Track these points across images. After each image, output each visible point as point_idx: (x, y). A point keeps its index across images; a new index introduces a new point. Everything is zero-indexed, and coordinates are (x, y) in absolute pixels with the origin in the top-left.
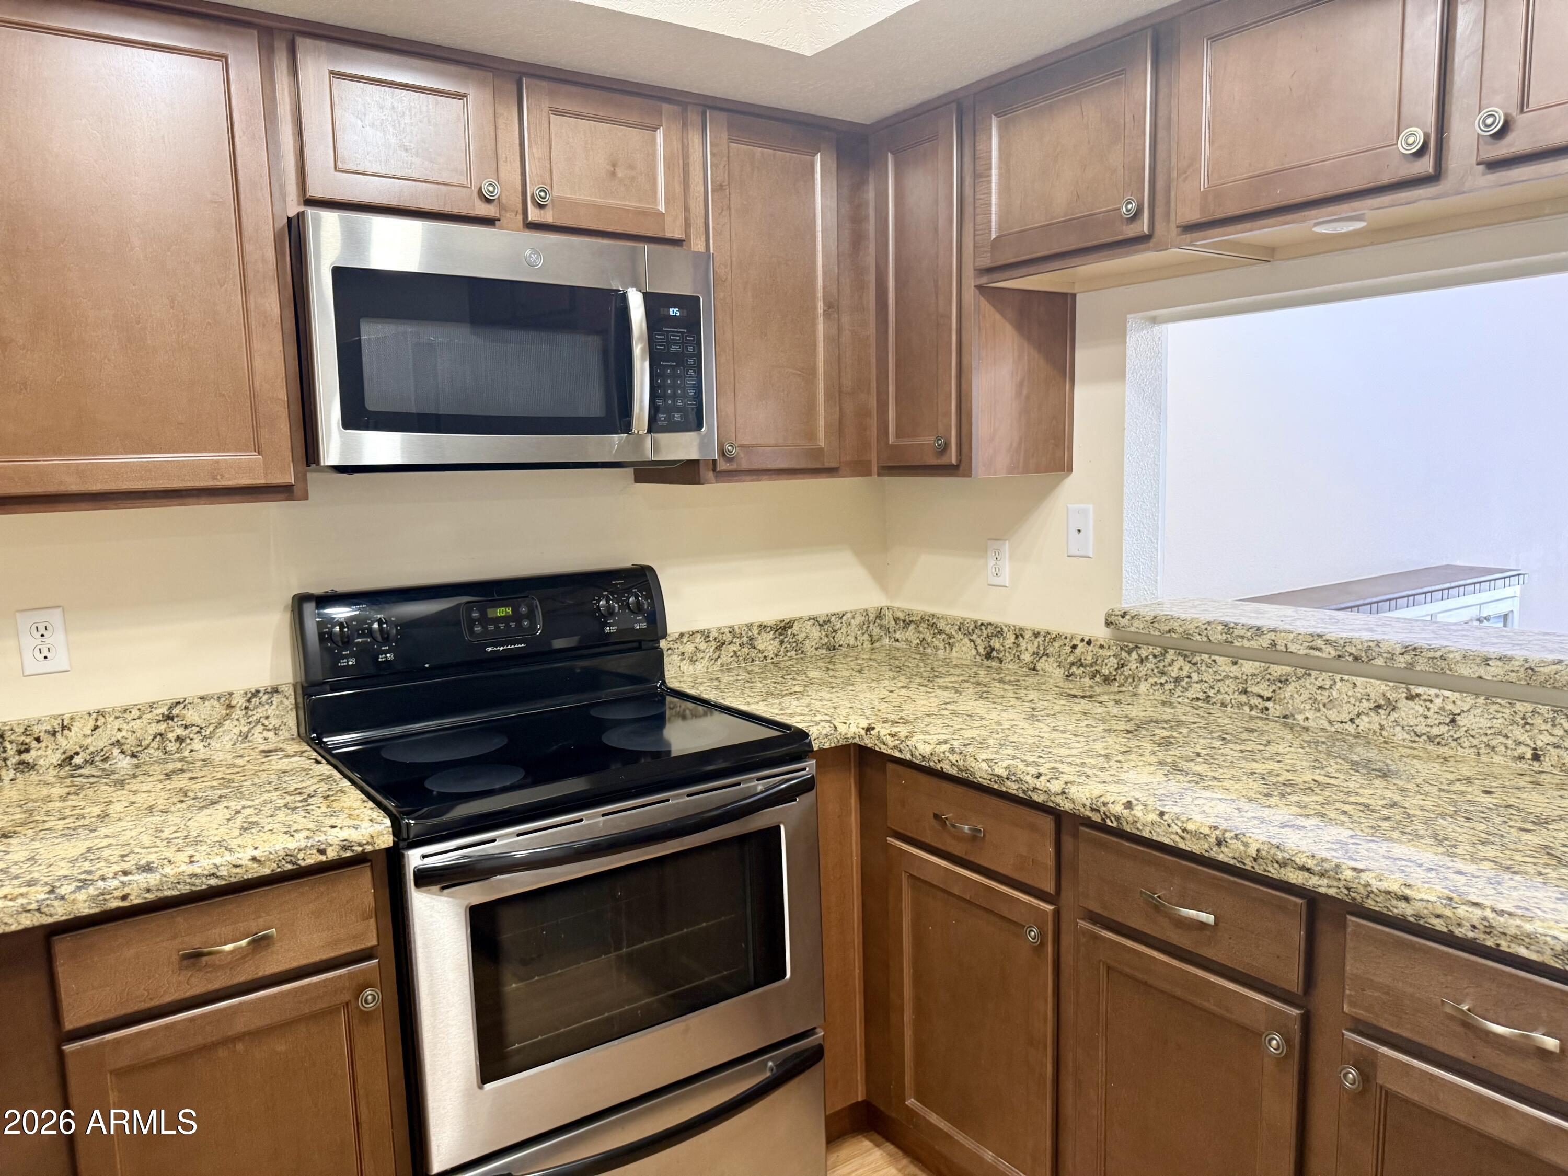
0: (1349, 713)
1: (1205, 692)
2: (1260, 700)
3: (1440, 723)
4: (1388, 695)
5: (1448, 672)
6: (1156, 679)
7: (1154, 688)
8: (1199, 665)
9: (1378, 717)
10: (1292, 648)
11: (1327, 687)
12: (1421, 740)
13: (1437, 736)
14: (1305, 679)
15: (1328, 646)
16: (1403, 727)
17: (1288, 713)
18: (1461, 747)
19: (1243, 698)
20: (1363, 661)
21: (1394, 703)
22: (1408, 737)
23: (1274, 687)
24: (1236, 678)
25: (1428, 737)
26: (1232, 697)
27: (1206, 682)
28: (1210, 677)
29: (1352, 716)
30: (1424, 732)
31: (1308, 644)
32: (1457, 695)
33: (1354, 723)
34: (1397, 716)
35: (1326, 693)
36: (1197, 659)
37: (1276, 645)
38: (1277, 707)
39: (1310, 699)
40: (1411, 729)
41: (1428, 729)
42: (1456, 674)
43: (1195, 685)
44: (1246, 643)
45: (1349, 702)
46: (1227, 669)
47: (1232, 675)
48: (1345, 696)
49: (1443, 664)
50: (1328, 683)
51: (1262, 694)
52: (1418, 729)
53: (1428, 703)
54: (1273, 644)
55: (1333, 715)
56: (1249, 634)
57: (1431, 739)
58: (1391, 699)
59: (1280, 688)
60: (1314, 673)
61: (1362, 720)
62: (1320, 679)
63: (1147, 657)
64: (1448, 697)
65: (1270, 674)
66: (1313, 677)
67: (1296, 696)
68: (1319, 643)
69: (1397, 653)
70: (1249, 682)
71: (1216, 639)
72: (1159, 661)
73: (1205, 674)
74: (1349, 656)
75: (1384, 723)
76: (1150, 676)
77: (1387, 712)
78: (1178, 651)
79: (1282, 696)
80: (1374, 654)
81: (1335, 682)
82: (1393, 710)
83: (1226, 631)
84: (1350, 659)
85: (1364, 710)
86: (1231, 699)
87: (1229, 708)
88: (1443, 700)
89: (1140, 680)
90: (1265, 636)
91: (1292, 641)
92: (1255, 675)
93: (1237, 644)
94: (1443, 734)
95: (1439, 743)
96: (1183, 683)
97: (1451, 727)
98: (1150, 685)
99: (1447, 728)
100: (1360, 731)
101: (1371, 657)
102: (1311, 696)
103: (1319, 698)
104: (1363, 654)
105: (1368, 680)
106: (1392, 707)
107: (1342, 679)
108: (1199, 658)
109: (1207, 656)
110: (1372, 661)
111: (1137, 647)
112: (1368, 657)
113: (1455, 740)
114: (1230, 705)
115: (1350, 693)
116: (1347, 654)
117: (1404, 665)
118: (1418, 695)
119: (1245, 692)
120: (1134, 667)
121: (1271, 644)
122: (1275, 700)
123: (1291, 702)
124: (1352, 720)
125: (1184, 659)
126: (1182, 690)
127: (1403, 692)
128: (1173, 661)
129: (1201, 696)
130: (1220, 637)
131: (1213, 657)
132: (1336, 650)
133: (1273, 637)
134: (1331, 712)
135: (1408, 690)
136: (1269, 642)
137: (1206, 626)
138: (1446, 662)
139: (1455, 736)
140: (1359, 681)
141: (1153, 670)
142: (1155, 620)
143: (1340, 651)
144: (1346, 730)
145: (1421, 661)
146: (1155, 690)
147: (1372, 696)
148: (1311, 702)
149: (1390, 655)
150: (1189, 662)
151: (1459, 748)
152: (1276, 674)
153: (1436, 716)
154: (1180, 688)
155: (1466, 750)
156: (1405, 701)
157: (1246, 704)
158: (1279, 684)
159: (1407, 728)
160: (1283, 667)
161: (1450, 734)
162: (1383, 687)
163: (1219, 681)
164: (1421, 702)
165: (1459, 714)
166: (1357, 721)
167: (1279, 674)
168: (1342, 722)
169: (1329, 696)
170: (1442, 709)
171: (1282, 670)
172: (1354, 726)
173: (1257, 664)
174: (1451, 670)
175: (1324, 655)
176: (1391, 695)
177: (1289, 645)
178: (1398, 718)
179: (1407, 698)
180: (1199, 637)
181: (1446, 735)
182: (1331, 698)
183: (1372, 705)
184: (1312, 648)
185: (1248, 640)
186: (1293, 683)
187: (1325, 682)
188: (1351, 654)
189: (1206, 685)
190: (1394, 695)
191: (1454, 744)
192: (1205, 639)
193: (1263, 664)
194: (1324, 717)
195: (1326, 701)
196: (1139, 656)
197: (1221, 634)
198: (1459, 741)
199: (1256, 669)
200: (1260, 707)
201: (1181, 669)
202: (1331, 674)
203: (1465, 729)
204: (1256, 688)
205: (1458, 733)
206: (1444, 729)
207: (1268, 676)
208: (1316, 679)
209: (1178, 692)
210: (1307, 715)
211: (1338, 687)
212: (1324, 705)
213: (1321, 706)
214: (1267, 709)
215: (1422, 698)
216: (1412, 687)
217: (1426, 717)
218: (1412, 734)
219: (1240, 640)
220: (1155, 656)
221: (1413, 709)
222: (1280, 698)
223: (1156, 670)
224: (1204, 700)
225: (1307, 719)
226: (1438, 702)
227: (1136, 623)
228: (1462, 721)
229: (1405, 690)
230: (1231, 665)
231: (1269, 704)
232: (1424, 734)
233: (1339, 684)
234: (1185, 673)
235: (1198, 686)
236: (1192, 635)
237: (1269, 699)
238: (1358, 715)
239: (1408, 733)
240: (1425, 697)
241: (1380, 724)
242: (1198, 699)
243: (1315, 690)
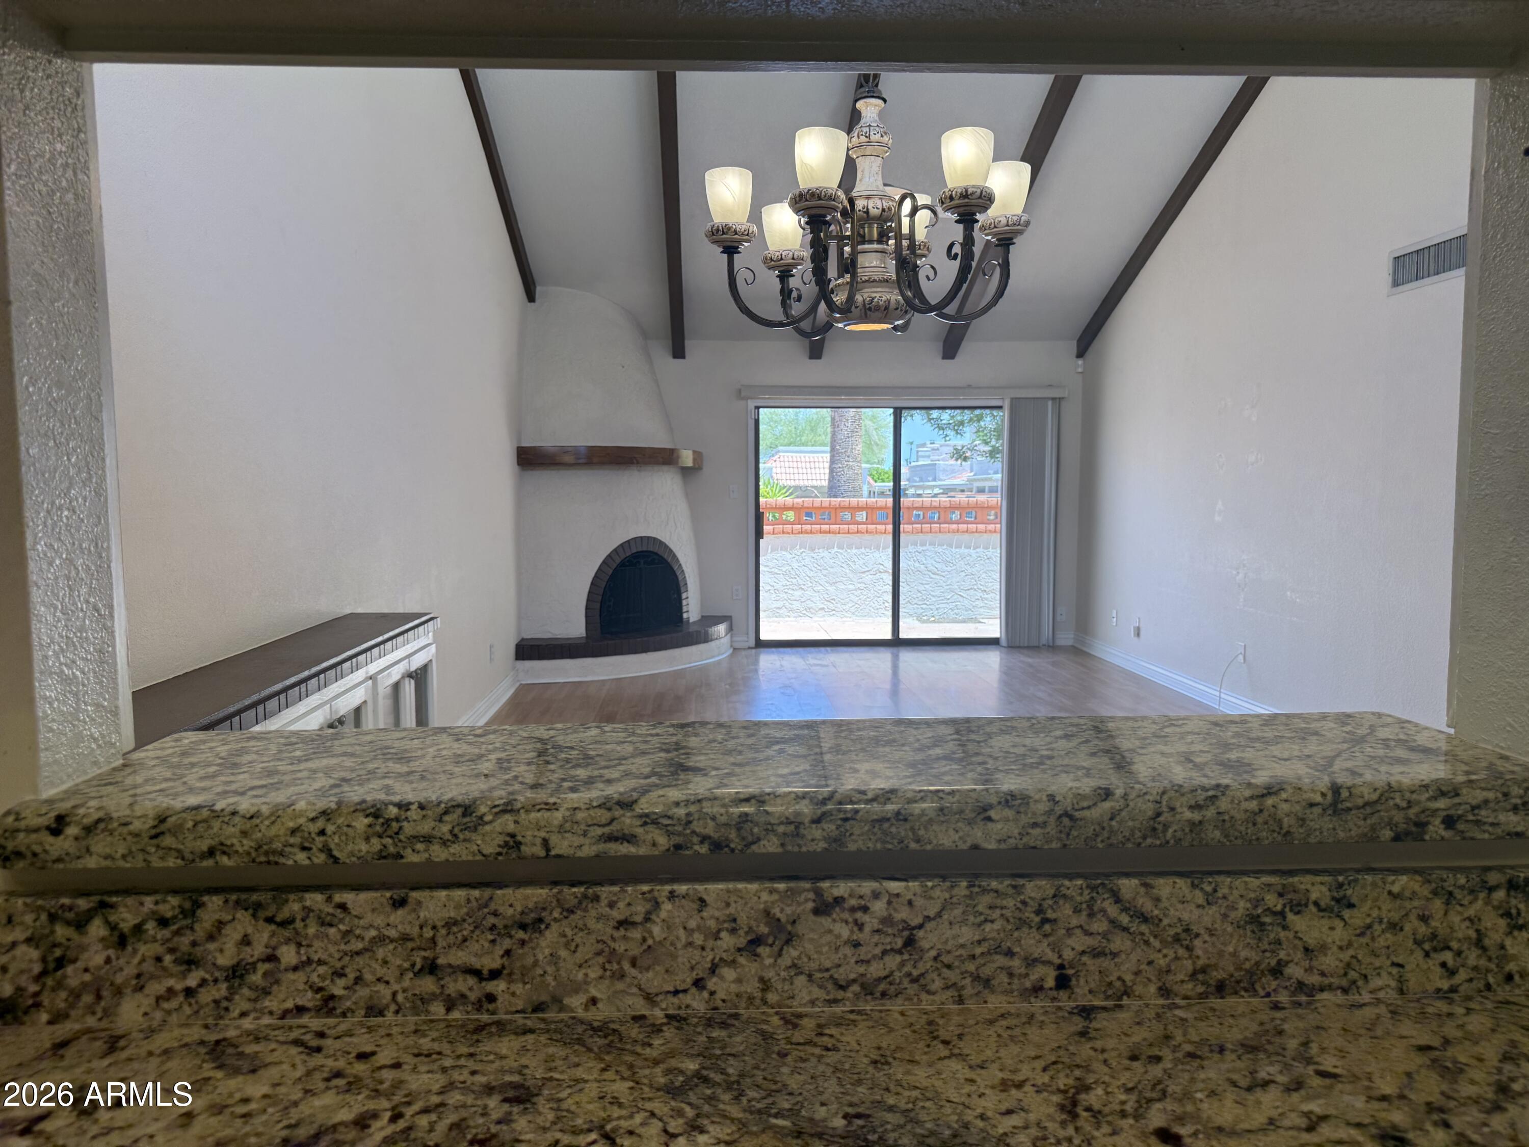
0: (692, 968)
1: (320, 989)
2: (471, 981)
3: (885, 952)
4: (776, 911)
5: (913, 845)
6: (171, 982)
7: (166, 1005)
8: (299, 924)
9: (756, 965)
10: (562, 846)
11: (638, 919)
12: (849, 995)
13: (879, 980)
14: (586, 910)
15: (650, 828)
16: (810, 976)
17: (544, 997)
18: (929, 992)
19: (428, 984)
20: (733, 850)
21: (789, 928)
22: (817, 993)
23: (507, 943)
24: (405, 938)
25: (863, 986)
26: (396, 987)
27: (320, 962)
28: (332, 949)
29: (699, 973)
30: (852, 976)
31: (599, 831)
32: (914, 885)
33: (704, 988)
34: (795, 953)
35: (636, 934)
36: (294, 907)
37: (518, 844)
38: (518, 988)
39: (599, 954)
40: (826, 975)
41: (861, 969)
42: (929, 847)
43: (291, 976)
44: (439, 853)
45: (690, 944)
46: (379, 921)
47: (393, 933)
48: (681, 932)
49: (902, 830)
50: (640, 909)
51: (478, 966)
52: (841, 974)
53: (859, 915)
54: (513, 843)
55: (654, 980)
56: (445, 828)
57: (867, 989)
58: (783, 920)
59: (523, 943)
60: (606, 892)
61: (722, 978)
62: (621, 905)
63: (138, 929)
64: (898, 895)
65: (495, 914)
66: (604, 902)
67: (563, 953)
68: (627, 821)
69: (807, 821)
70: (441, 943)
71: (352, 854)
72: (177, 933)
73: (317, 944)
74: (702, 842)
75: (770, 974)
76: (152, 977)
77: (776, 949)
78: (234, 897)
79: (529, 960)
80: (756, 830)
81: (657, 905)
82: (788, 942)
83: (378, 828)
84: (704, 849)
85: (724, 956)
86: (394, 994)
87: (390, 1016)
88: (889, 903)
89: (118, 992)
90: (488, 828)
91: (561, 830)
92: (455, 923)
93: (411, 857)
94: (891, 973)
95: (884, 994)
96: (256, 978)
97: (906, 957)
98: (152, 1000)
99: (898, 958)
100: (719, 1003)
101: (750, 839)
102: (600, 946)
103: (620, 947)
104: (733, 835)
105: (731, 886)
106: (784, 937)
107: (672, 896)
108: (296, 907)
109: (319, 897)
110: (754, 848)
111: (103, 905)
112: (743, 839)
113: (915, 980)
114: (393, 1007)
115: (692, 924)
116: (695, 839)
117: (823, 845)
118: (839, 901)
119: (431, 968)
120: (99, 959)
121: (506, 843)
122: (510, 974)
123: (550, 969)
124: (698, 983)
125: (254, 916)
126: (253, 995)
127: (807, 900)
128: (220, 925)
129: (308, 999)
130: (364, 847)
131: (338, 898)
132: (669, 834)
133: (511, 827)
134: (650, 974)
135: (818, 893)
136: (500, 840)
137: (320, 824)
138: (908, 826)
139: (915, 973)
140: (713, 890)
141: (159, 959)
142: (163, 828)
143: (679, 834)
144: (687, 1006)
145: (857, 831)
146: (169, 1012)
147: (743, 919)
148: (601, 960)
149: (792, 827)
150: (270, 920)
151: (924, 996)
152: (510, 911)
153: (876, 938)
154: (245, 991)
155: (936, 998)
156: (812, 917)
157: (434, 997)
158: (521, 934)
159: (819, 975)
160: (529, 891)
161: (905, 969)
162: (765, 896)
163: (358, 953)
164: (846, 915)
165: (921, 926)
166: (711, 984)
167: (519, 909)
168: (676, 993)
169: (644, 940)
170: (887, 921)
171: (526, 898)
172: (705, 994)
173: (460, 894)
174: (918, 841)
175: (642, 851)
176: (782, 910)
177: (554, 839)
178: (799, 958)
179: (816, 912)
180: (301, 857)
181: (897, 974)
182: (650, 942)
183: (742, 941)
184: (611, 838)
185: (444, 843)
186: (554, 926)
187: (633, 908)
188: (704, 839)
189: (322, 970)
190: (788, 910)
191: (912, 989)
192: (320, 858)
193: (476, 893)
194: (634, 990)
195: (636, 951)
196: (113, 927)
197: (367, 839)
198: (922, 981)
199: (458, 907)
200: (473, 996)
201: (246, 941)
202: (645, 888)
203: (933, 953)
204: (460, 953)
205: (920, 964)
206: (892, 962)
207: (492, 920)
208: (611, 905)
209: (240, 1003)
210: (594, 992)
211: (663, 914)
212: (634, 963)
213: (626, 966)
214: (491, 998)
215: (846, 906)
216: (825, 885)
217: (857, 945)
218: (830, 986)
219: (420, 846)
220: (163, 922)
221: (830, 931)
222: (523, 967)
223: (168, 959)
224: (318, 1010)
225: (594, 1001)
226: (879, 907)
227: (100, 845)
228: (928, 939)
229: (811, 895)
230: (388, 909)
231: (499, 987)
232: (854, 981)
233: (667, 906)
234: (258, 950)
235: (300, 977)
236: (281, 854)
237: (495, 974)
238: (713, 970)
239: (820, 987)
240: (853, 902)
241: (762, 980)
242: (300, 1010)
243: (609, 931)
